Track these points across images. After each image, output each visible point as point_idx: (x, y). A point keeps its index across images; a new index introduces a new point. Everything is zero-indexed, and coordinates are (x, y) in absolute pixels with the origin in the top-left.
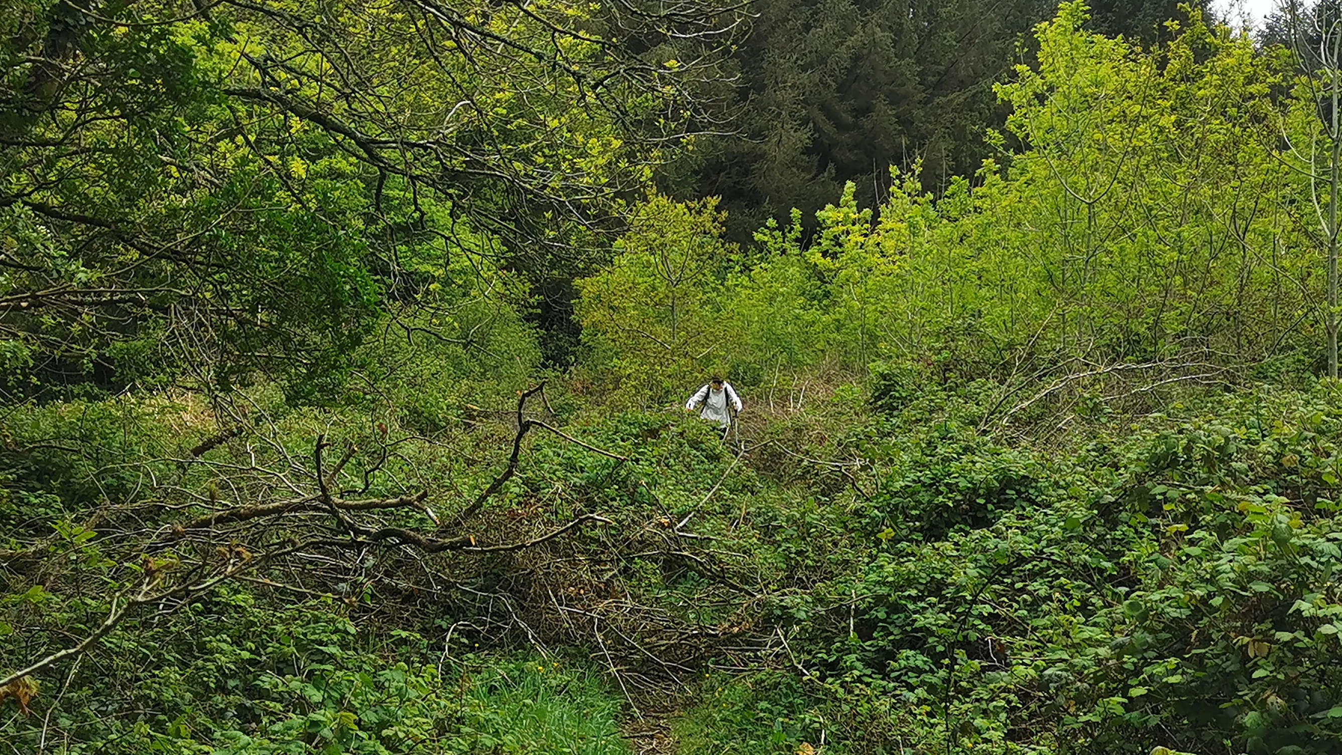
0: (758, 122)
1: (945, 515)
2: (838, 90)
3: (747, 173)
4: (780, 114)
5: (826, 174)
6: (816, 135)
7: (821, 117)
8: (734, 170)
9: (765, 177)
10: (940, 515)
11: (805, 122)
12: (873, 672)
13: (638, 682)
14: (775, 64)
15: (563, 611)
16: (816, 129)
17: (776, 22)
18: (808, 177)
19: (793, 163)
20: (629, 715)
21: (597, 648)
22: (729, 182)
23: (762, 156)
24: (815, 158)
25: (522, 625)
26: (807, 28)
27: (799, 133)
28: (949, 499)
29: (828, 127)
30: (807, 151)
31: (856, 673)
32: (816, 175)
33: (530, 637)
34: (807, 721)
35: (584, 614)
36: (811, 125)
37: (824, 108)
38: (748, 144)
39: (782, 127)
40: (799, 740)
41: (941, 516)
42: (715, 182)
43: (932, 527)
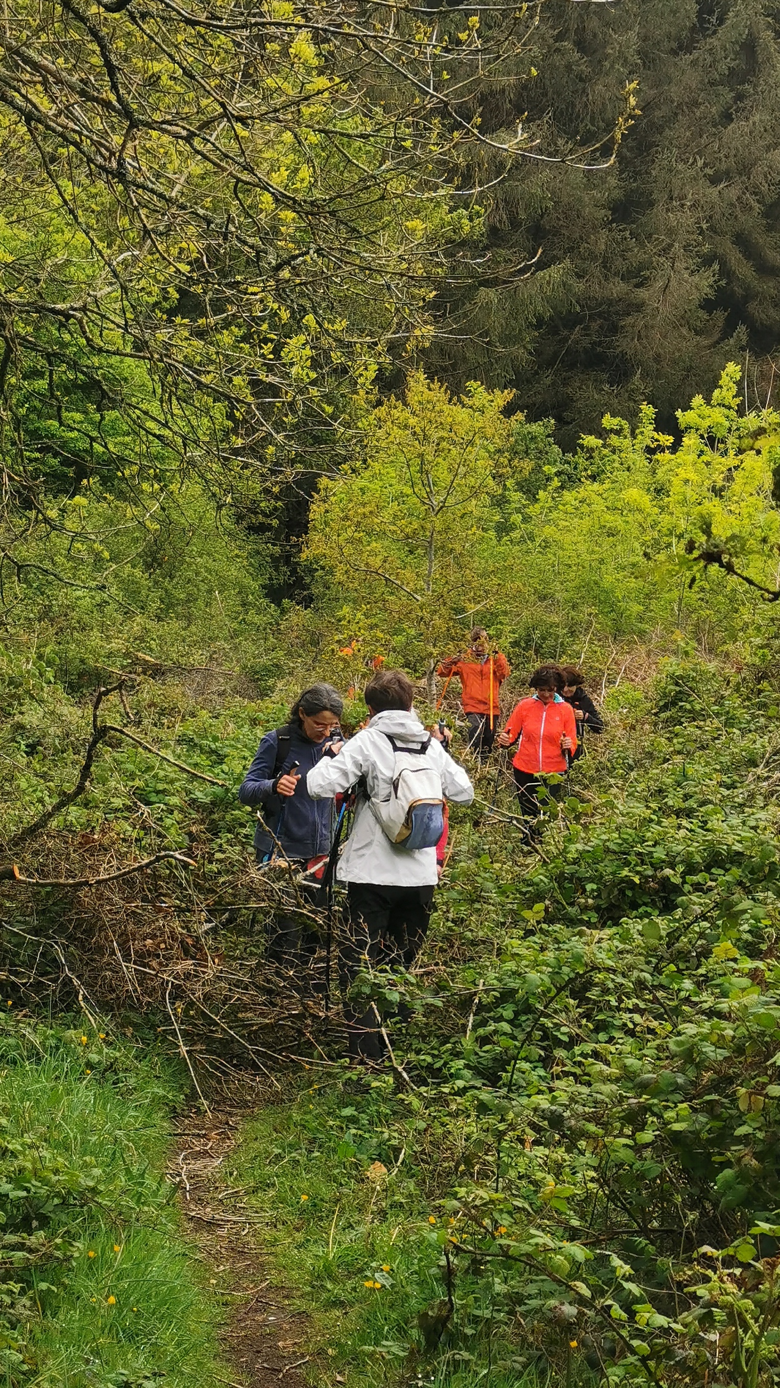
0: (637, 255)
1: (629, 893)
2: (766, 215)
3: (614, 329)
4: (671, 246)
5: (732, 341)
6: (723, 283)
7: (734, 256)
8: (595, 326)
9: (639, 338)
10: (622, 892)
11: (707, 261)
12: (484, 1085)
13: (217, 1068)
14: (670, 171)
15: (129, 969)
16: (725, 272)
17: (679, 106)
18: (706, 342)
19: (684, 320)
20: (195, 1106)
21: (167, 1020)
22: (586, 343)
23: (639, 307)
24: (720, 316)
25: (76, 982)
26: (727, 118)
27: (696, 279)
28: (638, 873)
29: (744, 270)
30: (707, 305)
31: (460, 1083)
32: (718, 342)
33: (80, 998)
34: (386, 1136)
35: (156, 976)
36: (716, 267)
37: (741, 240)
38: (618, 288)
39: (672, 267)
40: (371, 1159)
41: (624, 894)
42: (566, 339)
43: (611, 907)
